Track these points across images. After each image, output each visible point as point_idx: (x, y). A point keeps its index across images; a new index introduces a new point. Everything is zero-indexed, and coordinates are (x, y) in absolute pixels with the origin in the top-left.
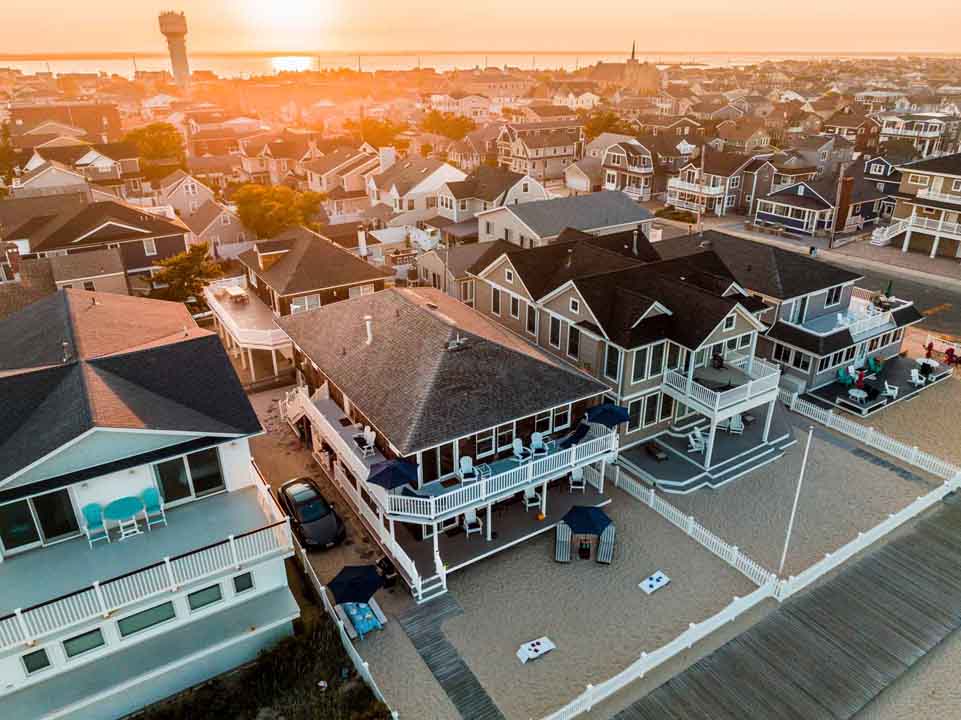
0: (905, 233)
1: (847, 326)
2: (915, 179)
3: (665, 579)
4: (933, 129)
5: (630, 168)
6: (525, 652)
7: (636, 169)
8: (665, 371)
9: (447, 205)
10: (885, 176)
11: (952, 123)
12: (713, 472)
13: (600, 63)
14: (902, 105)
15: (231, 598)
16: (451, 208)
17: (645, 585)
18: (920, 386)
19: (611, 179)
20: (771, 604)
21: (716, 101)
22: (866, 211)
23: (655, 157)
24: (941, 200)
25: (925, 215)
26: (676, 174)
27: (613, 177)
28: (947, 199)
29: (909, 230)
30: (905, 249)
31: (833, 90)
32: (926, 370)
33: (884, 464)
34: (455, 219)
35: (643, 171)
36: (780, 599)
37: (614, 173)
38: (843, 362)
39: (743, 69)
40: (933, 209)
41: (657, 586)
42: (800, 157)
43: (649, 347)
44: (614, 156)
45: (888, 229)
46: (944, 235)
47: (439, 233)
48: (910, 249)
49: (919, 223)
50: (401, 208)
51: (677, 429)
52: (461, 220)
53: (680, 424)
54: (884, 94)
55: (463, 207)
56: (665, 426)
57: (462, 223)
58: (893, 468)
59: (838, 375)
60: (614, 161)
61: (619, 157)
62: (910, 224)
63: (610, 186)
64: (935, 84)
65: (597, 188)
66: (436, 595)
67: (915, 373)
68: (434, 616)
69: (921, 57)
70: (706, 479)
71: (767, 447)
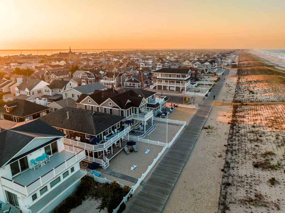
0: (156, 86)
1: (158, 102)
2: (155, 75)
3: (149, 150)
4: (150, 65)
5: (89, 78)
6: (132, 168)
7: (90, 79)
8: (132, 114)
9: (47, 92)
10: (147, 75)
11: (154, 64)
12: (146, 132)
13: (60, 53)
14: (141, 61)
15: (71, 174)
16: (49, 92)
17: (146, 152)
18: (172, 112)
19: (84, 82)
20: (168, 149)
21: (98, 61)
22: (146, 82)
23: (95, 75)
24: (161, 78)
25: (159, 82)
26: (102, 79)
27: (84, 81)
28: (163, 78)
29: (157, 85)
30: (157, 89)
31: (125, 58)
32: (172, 108)
33: (173, 125)
34: (51, 95)
35: (93, 79)
36: (169, 147)
37: (84, 80)
38: (159, 110)
39: (99, 53)
40: (160, 80)
41: (148, 152)
42: (126, 73)
43: (129, 109)
44: (84, 76)
45: (153, 86)
46: (164, 85)
47: (47, 99)
48: (158, 89)
49: (158, 83)
50: (30, 94)
51: (136, 127)
52: (52, 95)
53: (136, 126)
54: (136, 58)
55: (53, 91)
56: (133, 127)
57: (54, 96)
58: (175, 125)
59: (158, 112)
60: (84, 77)
61: (85, 76)
62: (157, 84)
63: (84, 84)
64: (145, 56)
65: (80, 85)
66: (108, 166)
67: (171, 109)
68: (110, 170)
69: (139, 50)
70: (145, 134)
71: (153, 127)
